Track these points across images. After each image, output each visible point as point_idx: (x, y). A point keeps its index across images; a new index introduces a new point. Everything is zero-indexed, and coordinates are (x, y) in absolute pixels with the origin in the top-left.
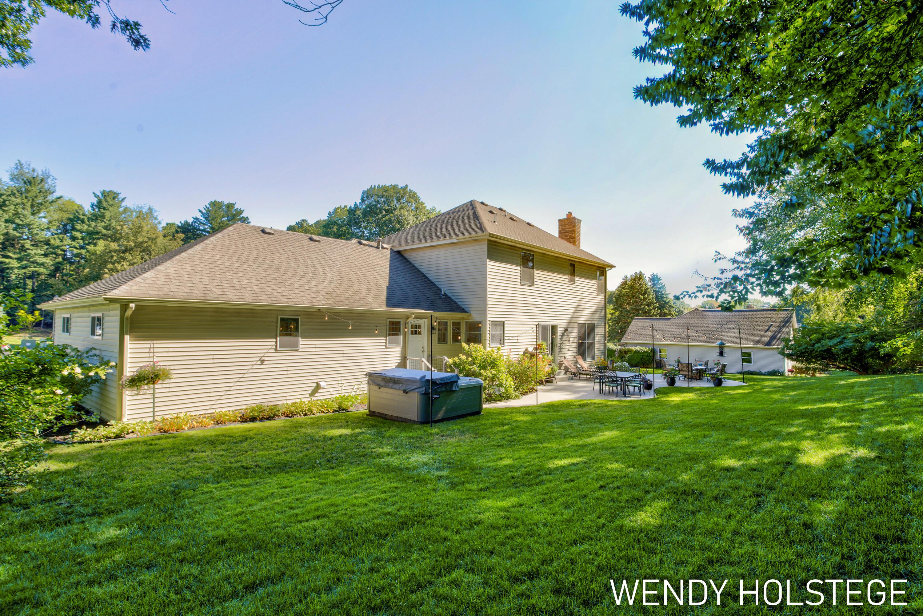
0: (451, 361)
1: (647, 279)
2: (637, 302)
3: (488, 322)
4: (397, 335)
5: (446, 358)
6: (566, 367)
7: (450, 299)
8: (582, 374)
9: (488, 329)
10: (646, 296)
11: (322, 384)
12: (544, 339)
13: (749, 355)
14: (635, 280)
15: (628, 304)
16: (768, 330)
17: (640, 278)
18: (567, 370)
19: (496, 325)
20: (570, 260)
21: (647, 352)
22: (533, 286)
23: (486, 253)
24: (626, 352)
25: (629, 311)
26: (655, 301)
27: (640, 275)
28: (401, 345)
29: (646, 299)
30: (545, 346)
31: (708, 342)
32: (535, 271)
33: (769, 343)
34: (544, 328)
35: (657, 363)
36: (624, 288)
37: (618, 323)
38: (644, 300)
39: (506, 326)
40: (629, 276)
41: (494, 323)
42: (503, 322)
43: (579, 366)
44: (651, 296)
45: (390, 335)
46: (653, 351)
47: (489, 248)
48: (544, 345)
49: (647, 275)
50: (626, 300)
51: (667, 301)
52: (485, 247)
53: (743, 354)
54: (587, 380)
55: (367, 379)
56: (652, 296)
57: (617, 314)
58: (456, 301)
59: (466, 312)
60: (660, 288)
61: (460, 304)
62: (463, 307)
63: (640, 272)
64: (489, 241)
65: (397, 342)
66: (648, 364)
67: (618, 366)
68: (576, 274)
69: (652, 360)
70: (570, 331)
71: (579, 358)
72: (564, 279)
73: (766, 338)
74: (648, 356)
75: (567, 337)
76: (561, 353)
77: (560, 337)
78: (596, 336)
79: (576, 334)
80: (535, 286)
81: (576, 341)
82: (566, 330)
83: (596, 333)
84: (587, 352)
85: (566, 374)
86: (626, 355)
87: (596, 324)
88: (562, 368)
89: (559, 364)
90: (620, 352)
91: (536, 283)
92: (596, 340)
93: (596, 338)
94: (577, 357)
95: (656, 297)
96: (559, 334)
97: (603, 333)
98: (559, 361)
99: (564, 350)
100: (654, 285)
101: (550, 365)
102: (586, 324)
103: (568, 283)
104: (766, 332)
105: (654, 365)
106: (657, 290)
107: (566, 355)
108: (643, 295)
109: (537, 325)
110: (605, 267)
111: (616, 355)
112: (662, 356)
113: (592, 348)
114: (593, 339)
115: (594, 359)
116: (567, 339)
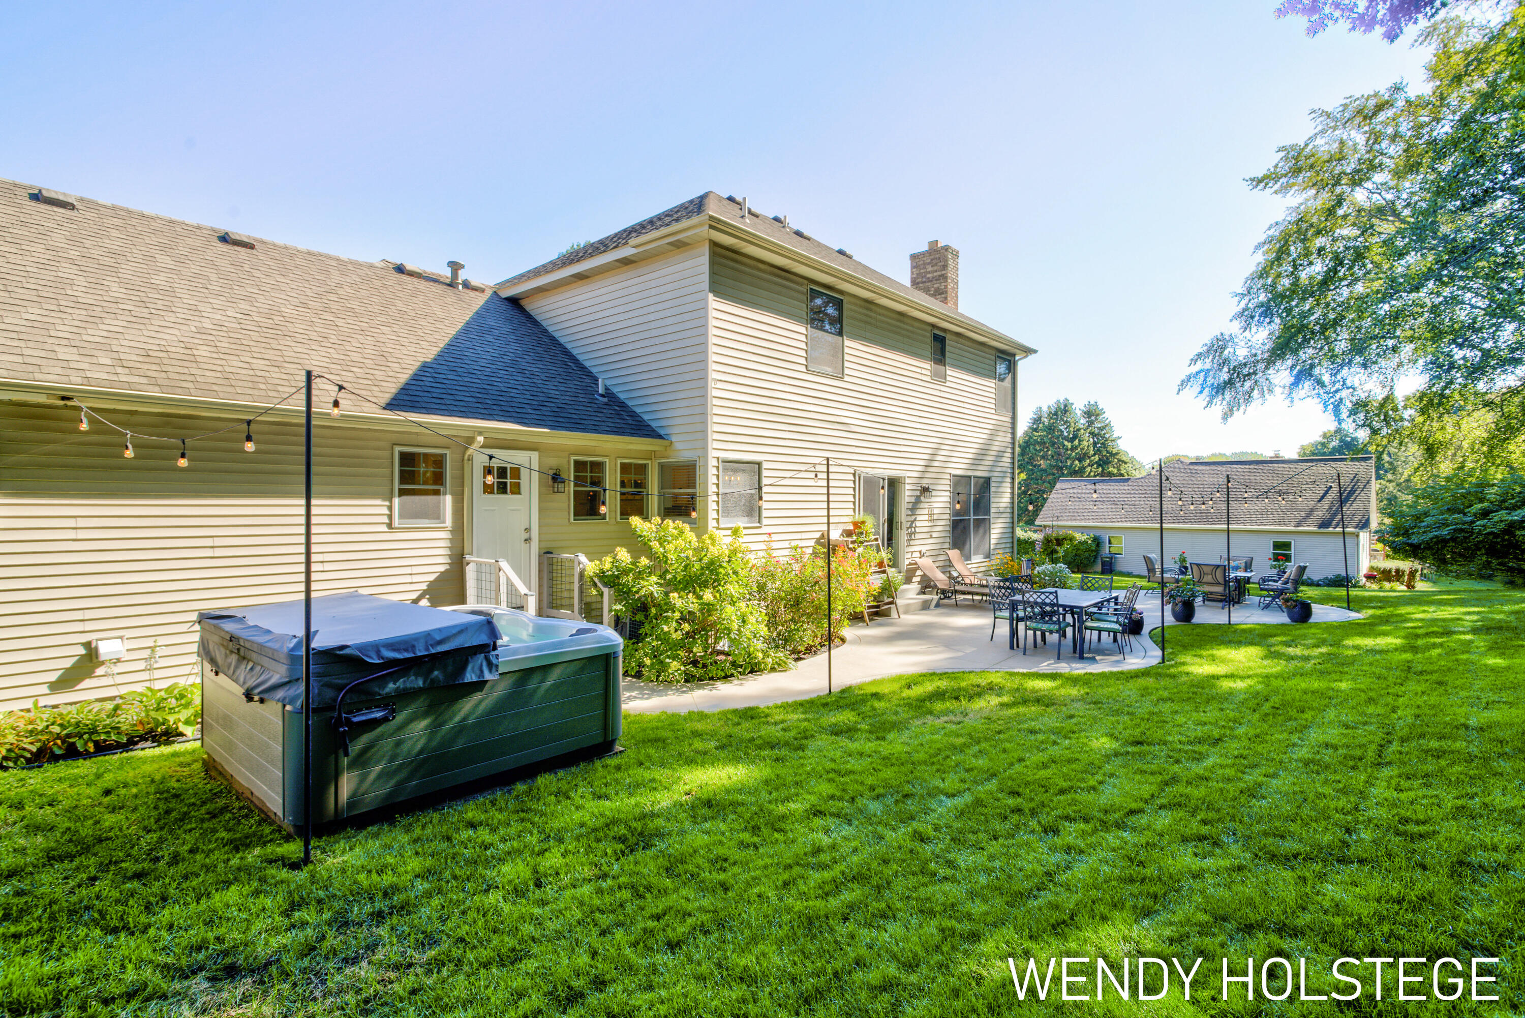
0: (591, 567)
1: (1079, 412)
2: (1059, 454)
3: (713, 462)
4: (437, 493)
5: (582, 558)
6: (924, 576)
7: (623, 405)
8: (964, 593)
9: (712, 480)
10: (1076, 442)
11: (106, 649)
12: (870, 507)
13: (1287, 546)
14: (1056, 414)
15: (1043, 457)
16: (1323, 497)
17: (1066, 411)
18: (927, 585)
19: (735, 471)
20: (933, 326)
21: (1085, 542)
22: (841, 379)
23: (706, 277)
24: (1059, 542)
25: (1045, 470)
26: (1092, 452)
27: (1066, 406)
28: (449, 522)
29: (1076, 448)
30: (874, 526)
31: (1205, 523)
32: (847, 343)
33: (1325, 524)
34: (870, 483)
35: (1103, 563)
36: (1036, 430)
38: (1072, 449)
39: (765, 473)
40: (1045, 409)
41: (731, 465)
42: (759, 464)
43: (955, 574)
44: (1085, 443)
45: (402, 493)
46: (1097, 541)
47: (712, 263)
48: (869, 526)
49: (1079, 406)
50: (1041, 450)
51: (1115, 451)
52: (701, 262)
53: (1277, 546)
54: (974, 607)
55: (196, 637)
56: (1087, 442)
57: (1023, 476)
58: (638, 410)
59: (660, 437)
60: (1101, 429)
61: (646, 417)
62: (654, 424)
63: (1067, 400)
64: (714, 244)
65: (437, 515)
66: (1086, 566)
67: (1044, 572)
68: (947, 360)
69: (1096, 557)
70: (934, 493)
71: (954, 554)
72: (919, 370)
73: (1321, 513)
74: (1088, 550)
75: (926, 505)
76: (912, 543)
77: (910, 506)
78: (993, 505)
79: (948, 499)
80: (847, 378)
81: (947, 517)
82: (925, 490)
83: (992, 500)
84: (973, 540)
85: (924, 593)
86: (1058, 548)
87: (993, 479)
88: (915, 579)
89: (908, 571)
90: (1047, 541)
91: (846, 371)
92: (992, 515)
93: (993, 510)
94: (949, 552)
95: (1095, 444)
96: (907, 499)
97: (1008, 500)
98: (907, 562)
99: (917, 536)
100: (1091, 423)
101: (884, 572)
102: (970, 477)
103: (928, 379)
104: (1319, 501)
105: (1099, 568)
106: (1096, 431)
107: (924, 549)
108: (1072, 440)
109: (854, 475)
110: (1013, 350)
111: (1038, 548)
112: (1113, 550)
113: (984, 534)
114: (987, 512)
115: (988, 556)
116: (926, 511)
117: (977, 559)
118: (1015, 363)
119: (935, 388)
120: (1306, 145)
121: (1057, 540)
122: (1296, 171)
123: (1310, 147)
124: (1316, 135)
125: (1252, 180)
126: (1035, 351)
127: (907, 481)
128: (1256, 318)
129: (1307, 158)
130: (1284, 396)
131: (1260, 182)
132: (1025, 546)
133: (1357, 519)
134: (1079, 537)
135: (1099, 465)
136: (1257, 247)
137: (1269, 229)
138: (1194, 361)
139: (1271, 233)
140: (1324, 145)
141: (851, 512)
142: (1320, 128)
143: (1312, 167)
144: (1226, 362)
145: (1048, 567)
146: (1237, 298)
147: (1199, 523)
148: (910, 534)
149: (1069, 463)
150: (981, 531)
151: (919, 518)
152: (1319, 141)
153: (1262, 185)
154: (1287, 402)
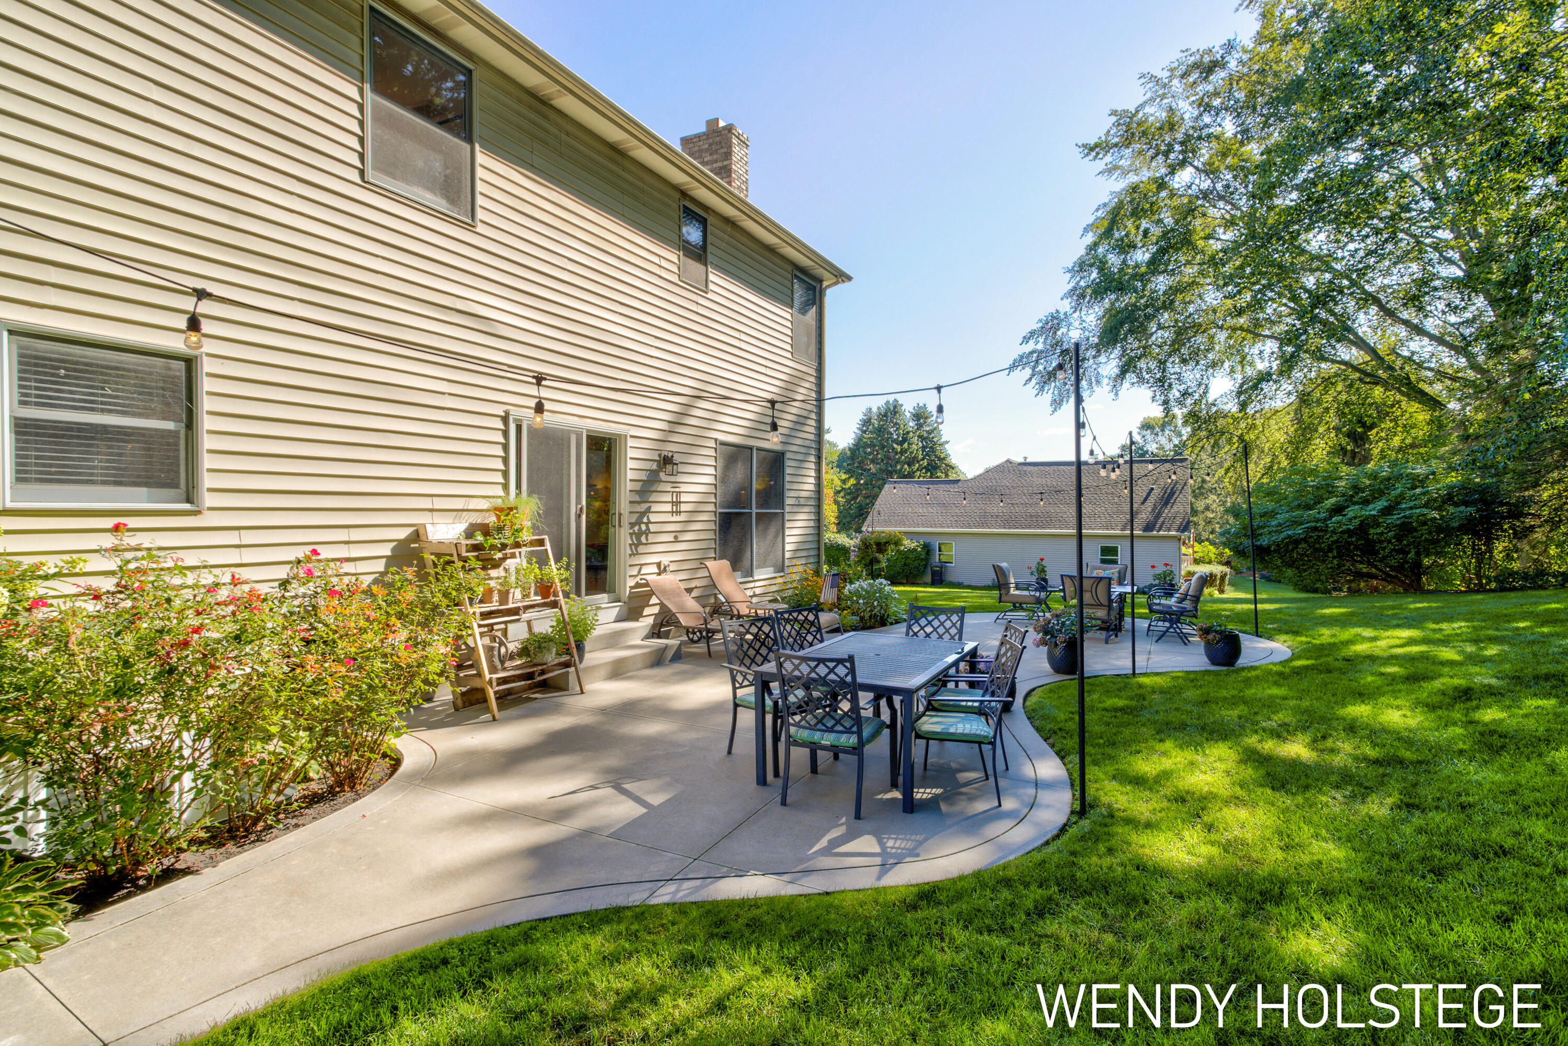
1: (908, 415)
2: (889, 458)
6: (662, 606)
10: (906, 445)
12: (545, 483)
13: (1115, 550)
14: (885, 415)
15: (873, 461)
16: (1145, 499)
17: (895, 413)
18: (665, 622)
20: (683, 193)
21: (915, 550)
22: (470, 228)
24: (881, 546)
25: (874, 475)
26: (921, 457)
27: (895, 407)
29: (906, 451)
31: (1035, 527)
32: (481, 158)
33: (1150, 527)
34: (544, 441)
35: (934, 573)
36: (865, 432)
37: (855, 498)
38: (903, 452)
39: (203, 382)
40: (875, 410)
41: (57, 349)
42: (187, 361)
43: (719, 601)
44: (914, 447)
46: (927, 548)
49: (908, 405)
50: (871, 453)
51: (942, 456)
53: (1104, 551)
56: (916, 445)
57: (852, 481)
60: (929, 432)
63: (896, 399)
66: (915, 577)
67: (857, 593)
68: (710, 258)
69: (925, 566)
70: (682, 468)
71: (718, 567)
72: (656, 260)
73: (1144, 516)
74: (917, 558)
75: (668, 487)
76: (641, 549)
77: (638, 486)
78: (788, 494)
79: (711, 480)
80: (480, 228)
81: (711, 508)
82: (666, 461)
83: (787, 486)
84: (758, 546)
85: (659, 635)
86: (880, 556)
87: (788, 455)
88: (647, 611)
89: (632, 596)
90: (865, 546)
91: (480, 214)
92: (787, 509)
93: (788, 501)
94: (709, 564)
95: (924, 448)
96: (630, 475)
97: (812, 487)
98: (631, 582)
99: (652, 538)
100: (920, 426)
101: (554, 605)
102: (751, 448)
103: (675, 279)
104: (1143, 503)
105: (928, 578)
106: (925, 435)
107: (665, 560)
108: (901, 443)
109: (505, 419)
110: (820, 272)
111: (853, 557)
112: (943, 559)
113: (776, 536)
114: (781, 503)
115: (781, 568)
116: (668, 498)
117: (762, 575)
118: (822, 293)
119: (686, 298)
120: (1137, 112)
121: (878, 544)
122: (1127, 141)
123: (1140, 115)
124: (1145, 102)
125: (1085, 146)
126: (849, 278)
127: (631, 443)
128: (1088, 298)
129: (1139, 124)
130: (1109, 388)
131: (1094, 149)
132: (836, 554)
133: (1178, 521)
134: (908, 544)
135: (928, 470)
136: (1086, 230)
137: (1097, 210)
138: (1026, 340)
139: (1099, 214)
140: (1155, 113)
141: (499, 491)
142: (1149, 95)
143: (1144, 133)
144: (1058, 343)
145: (864, 584)
146: (1069, 275)
147: (1030, 527)
148: (639, 535)
149: (899, 467)
150: (772, 531)
151: (655, 508)
152: (1149, 110)
153: (1094, 154)
154: (1112, 395)
